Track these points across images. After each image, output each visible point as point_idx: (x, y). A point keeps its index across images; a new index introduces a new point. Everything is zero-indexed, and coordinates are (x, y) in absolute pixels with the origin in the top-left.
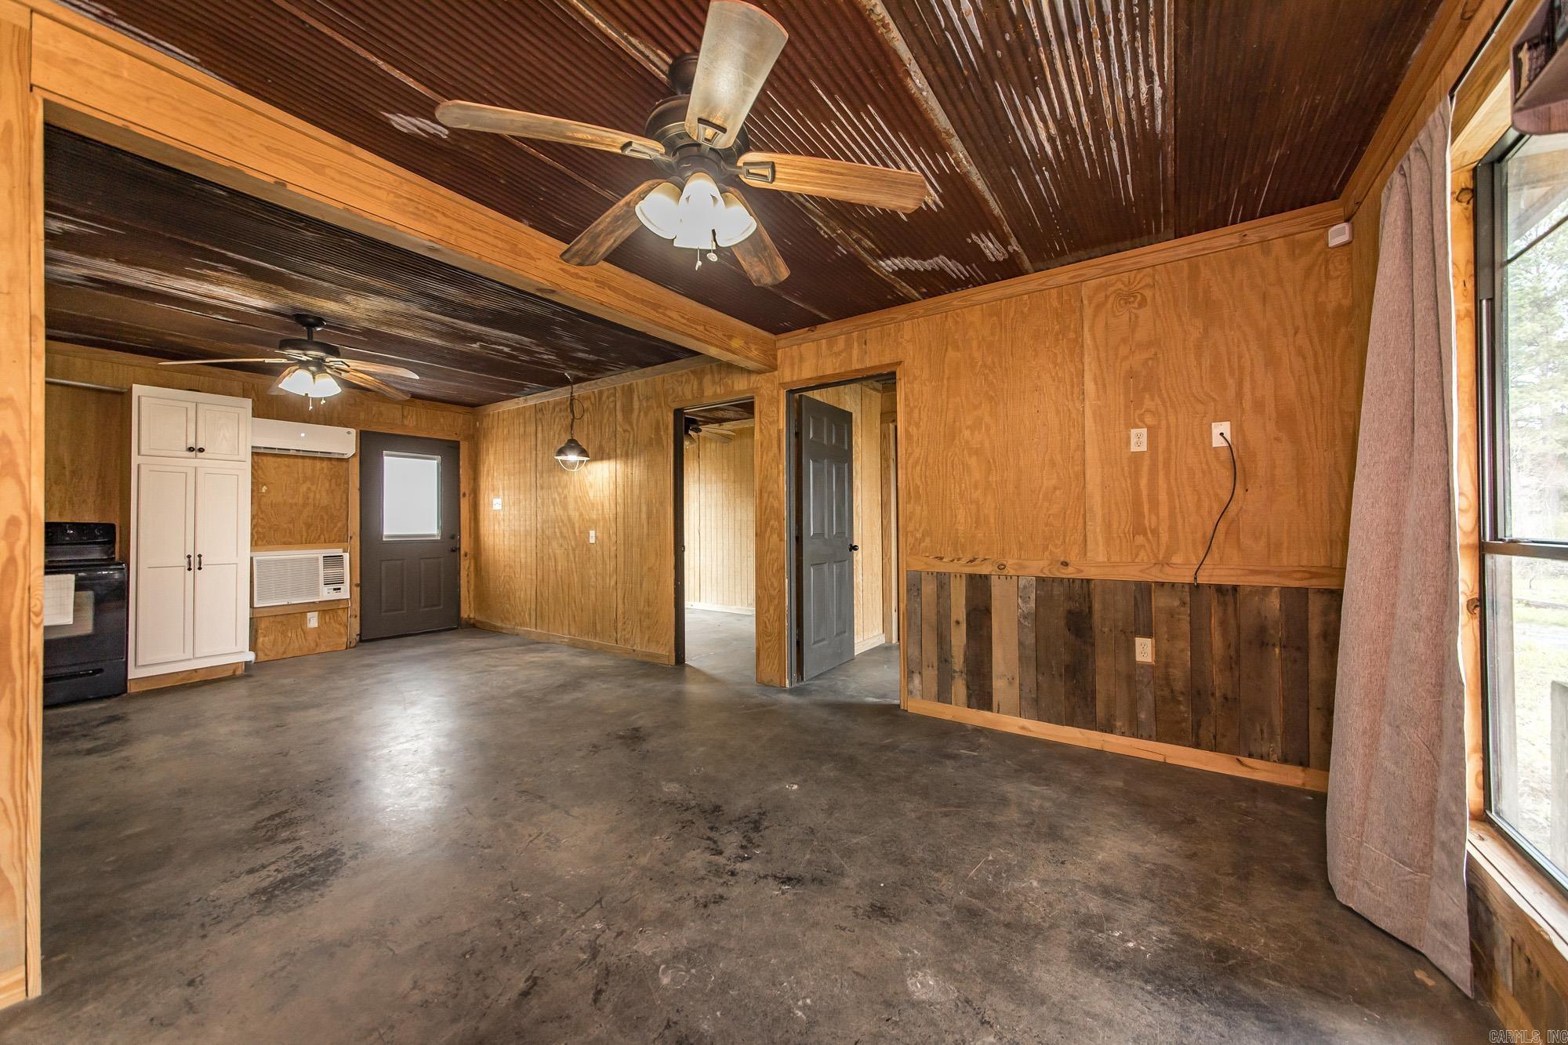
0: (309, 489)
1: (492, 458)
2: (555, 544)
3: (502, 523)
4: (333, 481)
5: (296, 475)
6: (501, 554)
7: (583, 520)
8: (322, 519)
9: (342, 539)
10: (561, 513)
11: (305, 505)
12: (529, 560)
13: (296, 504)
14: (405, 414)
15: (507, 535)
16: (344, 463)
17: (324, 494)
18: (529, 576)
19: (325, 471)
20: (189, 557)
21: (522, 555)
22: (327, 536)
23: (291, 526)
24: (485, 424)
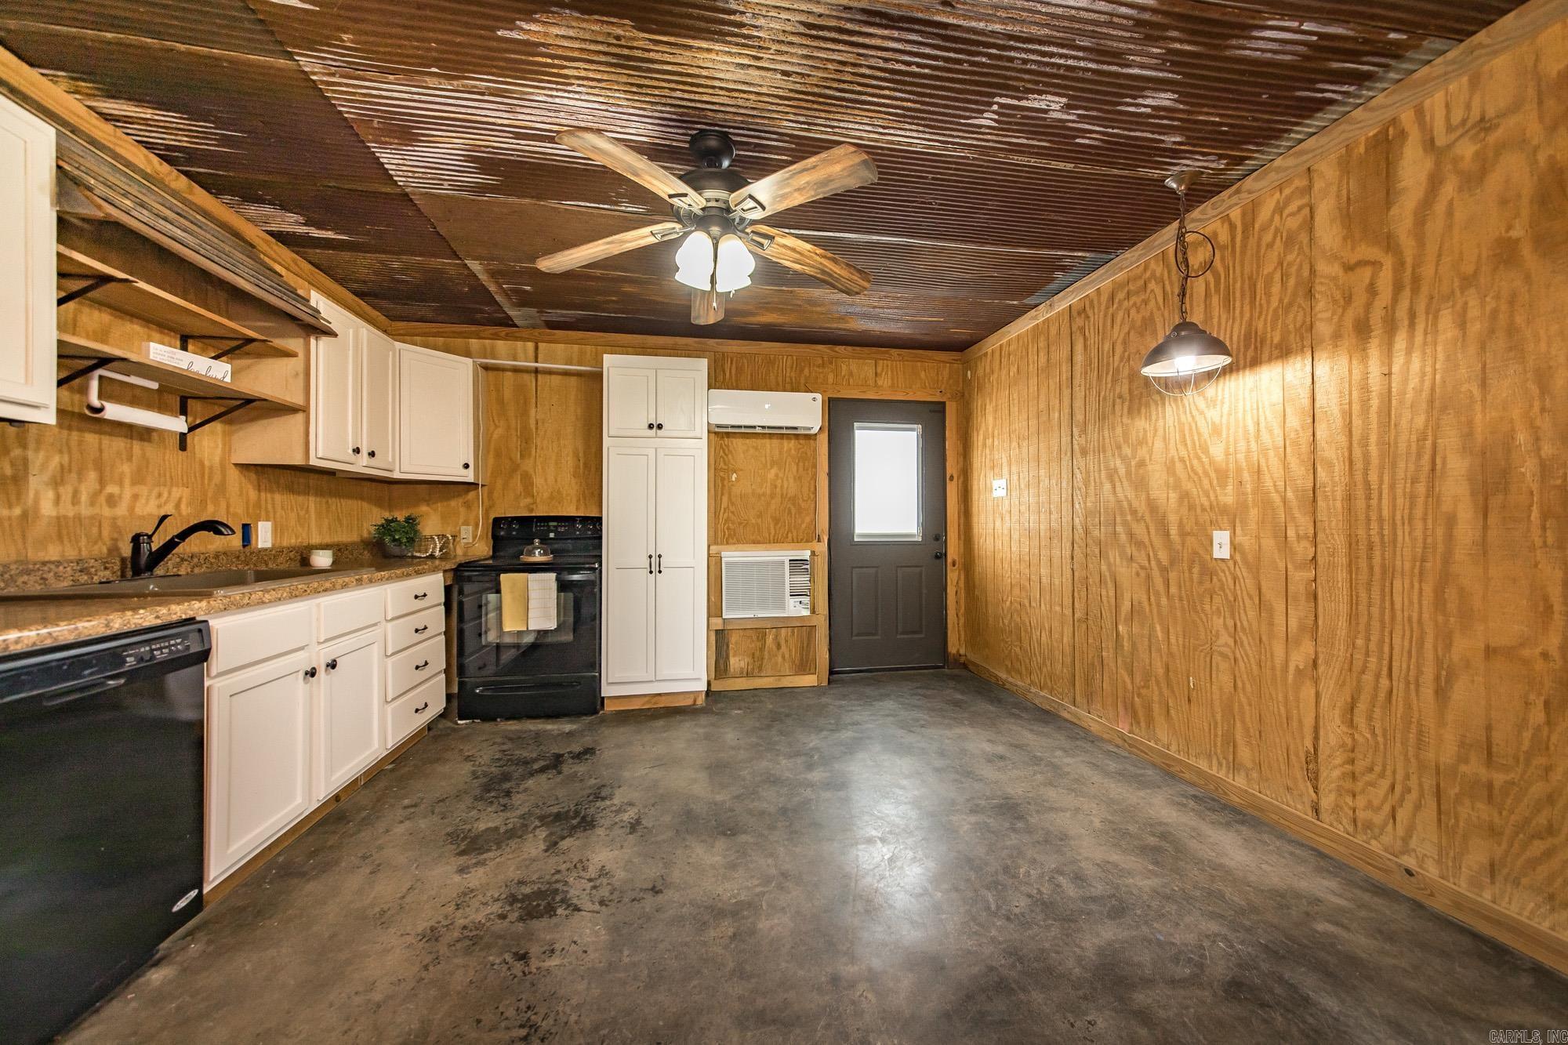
0: (777, 475)
1: (990, 418)
2: (1114, 556)
3: (1007, 518)
4: (801, 464)
5: (763, 459)
6: (1006, 566)
7: (1192, 508)
8: (790, 512)
9: (812, 537)
10: (1131, 494)
11: (773, 496)
12: (1057, 581)
13: (764, 494)
14: (879, 371)
15: (1015, 536)
16: (812, 442)
17: (791, 481)
18: (1058, 609)
19: (793, 452)
20: (650, 557)
21: (1044, 571)
22: (795, 534)
23: (759, 521)
24: (980, 372)
